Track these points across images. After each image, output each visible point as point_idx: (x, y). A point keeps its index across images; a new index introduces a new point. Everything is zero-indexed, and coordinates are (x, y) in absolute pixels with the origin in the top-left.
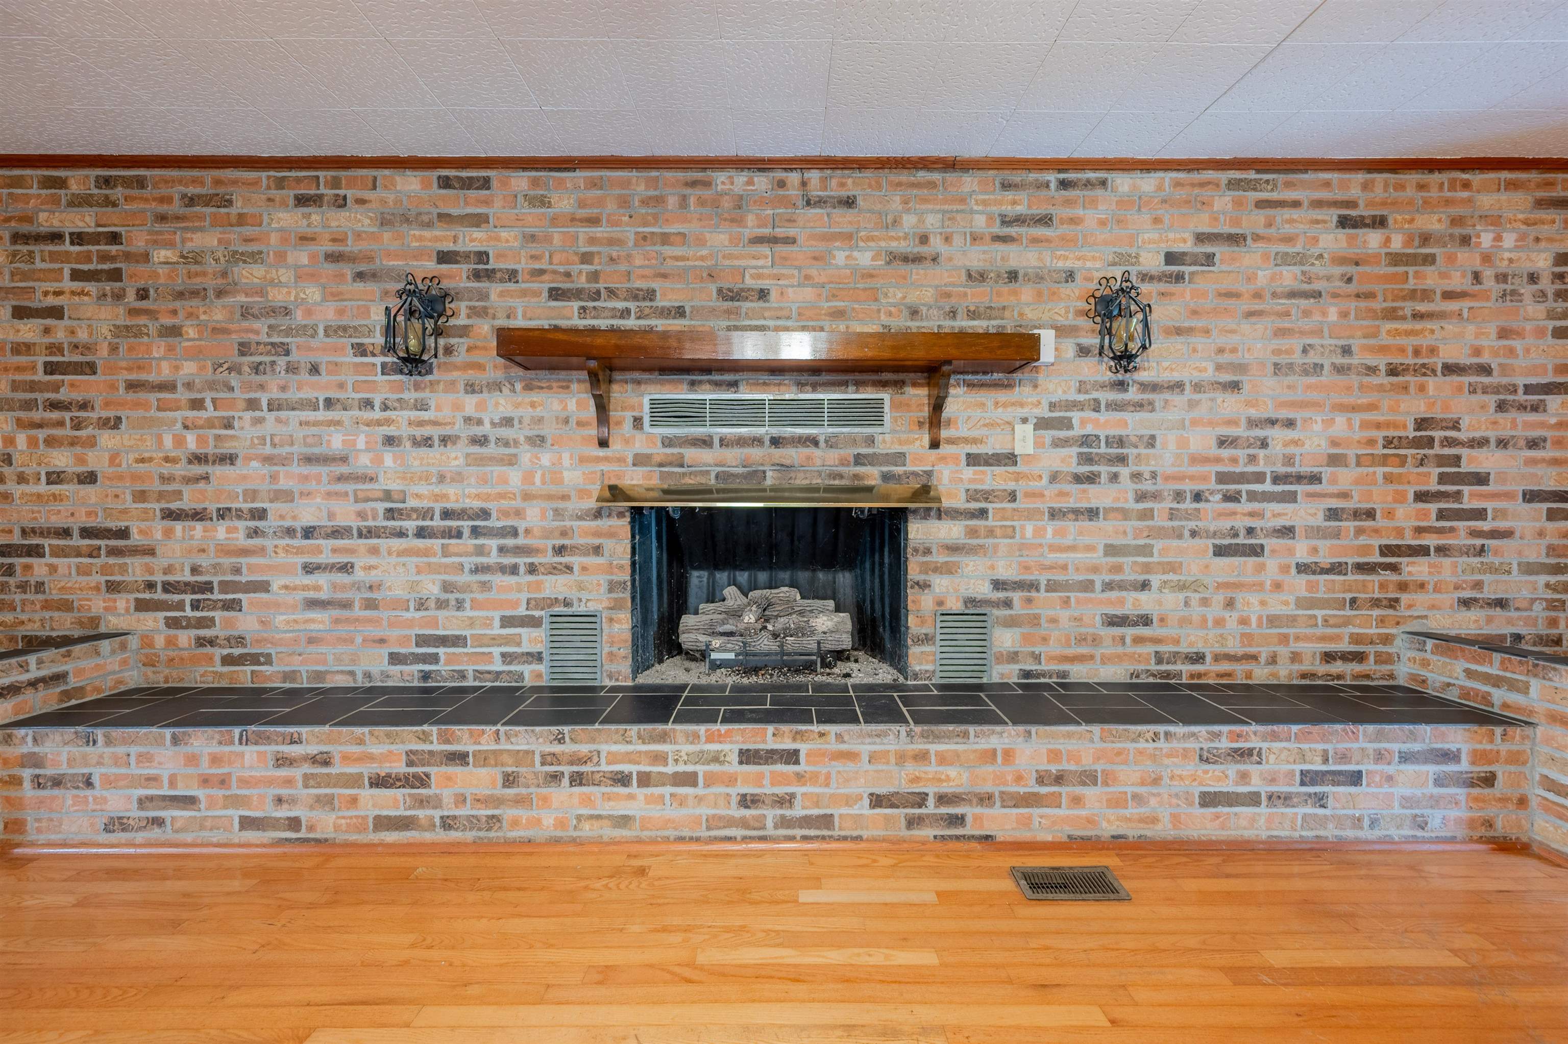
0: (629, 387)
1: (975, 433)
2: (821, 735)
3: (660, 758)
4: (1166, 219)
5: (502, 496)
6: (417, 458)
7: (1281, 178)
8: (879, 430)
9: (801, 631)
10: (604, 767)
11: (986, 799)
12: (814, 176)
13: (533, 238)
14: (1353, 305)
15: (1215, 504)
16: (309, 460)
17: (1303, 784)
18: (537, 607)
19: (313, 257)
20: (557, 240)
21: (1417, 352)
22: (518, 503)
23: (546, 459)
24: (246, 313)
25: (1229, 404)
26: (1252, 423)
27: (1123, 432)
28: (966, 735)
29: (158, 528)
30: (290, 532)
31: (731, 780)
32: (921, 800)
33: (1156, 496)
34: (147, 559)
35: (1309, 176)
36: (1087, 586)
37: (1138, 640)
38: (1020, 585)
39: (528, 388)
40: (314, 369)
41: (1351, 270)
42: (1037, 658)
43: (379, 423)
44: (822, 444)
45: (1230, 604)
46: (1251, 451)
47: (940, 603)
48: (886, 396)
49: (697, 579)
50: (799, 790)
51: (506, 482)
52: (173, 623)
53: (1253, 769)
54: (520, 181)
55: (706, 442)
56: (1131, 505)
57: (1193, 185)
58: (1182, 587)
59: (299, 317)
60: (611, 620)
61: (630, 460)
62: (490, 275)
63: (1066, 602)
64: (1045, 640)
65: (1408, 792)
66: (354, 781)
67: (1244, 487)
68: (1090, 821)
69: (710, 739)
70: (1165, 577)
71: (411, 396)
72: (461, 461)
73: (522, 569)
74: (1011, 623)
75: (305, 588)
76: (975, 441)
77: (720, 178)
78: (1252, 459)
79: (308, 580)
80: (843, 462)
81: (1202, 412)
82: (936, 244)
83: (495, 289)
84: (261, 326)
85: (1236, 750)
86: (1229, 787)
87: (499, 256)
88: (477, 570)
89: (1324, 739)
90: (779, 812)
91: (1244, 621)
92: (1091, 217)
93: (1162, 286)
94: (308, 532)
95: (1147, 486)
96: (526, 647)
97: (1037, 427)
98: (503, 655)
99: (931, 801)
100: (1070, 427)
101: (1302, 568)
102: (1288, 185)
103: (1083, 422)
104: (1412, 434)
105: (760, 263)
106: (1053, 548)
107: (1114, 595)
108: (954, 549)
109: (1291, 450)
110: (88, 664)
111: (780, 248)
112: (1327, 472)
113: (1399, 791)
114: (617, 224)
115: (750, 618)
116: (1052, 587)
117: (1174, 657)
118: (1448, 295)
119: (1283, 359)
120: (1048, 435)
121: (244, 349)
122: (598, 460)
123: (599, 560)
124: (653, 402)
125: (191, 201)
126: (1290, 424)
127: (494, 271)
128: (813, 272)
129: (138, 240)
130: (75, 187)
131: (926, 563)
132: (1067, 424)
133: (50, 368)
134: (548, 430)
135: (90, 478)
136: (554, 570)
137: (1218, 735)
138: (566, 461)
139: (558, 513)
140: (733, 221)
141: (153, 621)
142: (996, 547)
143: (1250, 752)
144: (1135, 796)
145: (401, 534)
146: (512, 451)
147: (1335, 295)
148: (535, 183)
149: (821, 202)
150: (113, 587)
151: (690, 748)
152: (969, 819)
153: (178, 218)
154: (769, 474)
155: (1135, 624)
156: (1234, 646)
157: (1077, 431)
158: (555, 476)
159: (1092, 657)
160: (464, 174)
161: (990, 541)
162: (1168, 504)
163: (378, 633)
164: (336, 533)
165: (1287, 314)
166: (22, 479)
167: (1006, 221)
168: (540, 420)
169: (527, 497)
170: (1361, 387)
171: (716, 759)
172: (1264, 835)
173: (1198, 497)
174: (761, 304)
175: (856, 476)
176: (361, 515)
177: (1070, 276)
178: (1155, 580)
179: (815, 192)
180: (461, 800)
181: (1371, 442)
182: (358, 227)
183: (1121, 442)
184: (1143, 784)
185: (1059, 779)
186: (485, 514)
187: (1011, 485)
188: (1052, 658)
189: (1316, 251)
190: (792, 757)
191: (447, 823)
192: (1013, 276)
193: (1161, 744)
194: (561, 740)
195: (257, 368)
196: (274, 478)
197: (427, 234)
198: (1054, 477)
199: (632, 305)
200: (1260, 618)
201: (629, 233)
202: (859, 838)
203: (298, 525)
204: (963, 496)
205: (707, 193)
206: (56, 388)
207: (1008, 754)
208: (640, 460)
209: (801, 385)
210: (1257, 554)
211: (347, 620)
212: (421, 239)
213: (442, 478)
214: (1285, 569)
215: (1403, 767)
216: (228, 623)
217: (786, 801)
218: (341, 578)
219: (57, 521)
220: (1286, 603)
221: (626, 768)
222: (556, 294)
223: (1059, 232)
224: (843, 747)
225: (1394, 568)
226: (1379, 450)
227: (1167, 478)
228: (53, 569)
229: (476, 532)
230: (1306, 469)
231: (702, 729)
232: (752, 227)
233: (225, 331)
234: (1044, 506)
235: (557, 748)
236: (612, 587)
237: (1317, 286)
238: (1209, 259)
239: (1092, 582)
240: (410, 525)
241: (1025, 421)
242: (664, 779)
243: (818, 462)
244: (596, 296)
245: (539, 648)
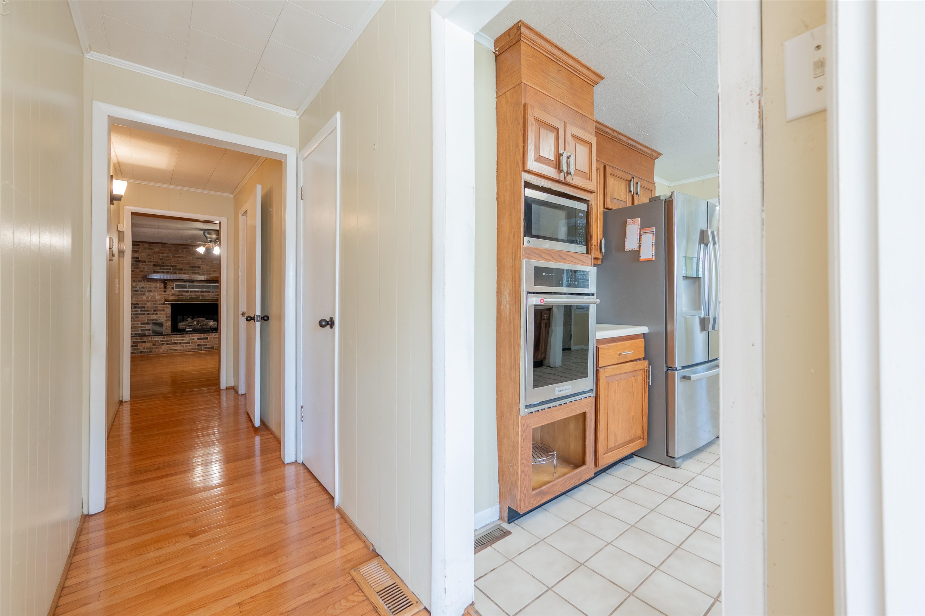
0: (171, 282)
2: (212, 335)
3: (183, 340)
5: (141, 301)
9: (206, 325)
10: (172, 342)
13: (149, 255)
18: (149, 321)
20: (155, 256)
22: (145, 302)
23: (152, 294)
31: (196, 342)
44: (211, 292)
49: (179, 318)
51: (142, 298)
54: (147, 245)
55: (188, 292)
60: (166, 323)
61: (171, 294)
62: (139, 261)
69: (191, 337)
73: (146, 314)
90: (204, 347)
96: (147, 328)
98: (141, 330)
105: (199, 262)
114: (169, 254)
115: (195, 323)
122: (164, 294)
123: (164, 312)
124: (176, 285)
127: (140, 261)
128: (209, 264)
136: (153, 314)
138: (156, 294)
139: (154, 304)
146: (144, 293)
148: (150, 246)
151: (188, 338)
154: (200, 297)
158: (154, 297)
168: (151, 287)
169: (147, 301)
171: (193, 339)
174: (199, 269)
180: (144, 348)
186: (137, 304)
190: (207, 338)
191: (141, 352)
199: (171, 268)
201: (171, 256)
208: (173, 295)
209: (206, 282)
221: (177, 342)
224: (215, 337)
231: (191, 335)
235: (163, 339)
236: (166, 317)
242: (183, 343)
243: (210, 295)
244: (164, 266)
245: (150, 328)
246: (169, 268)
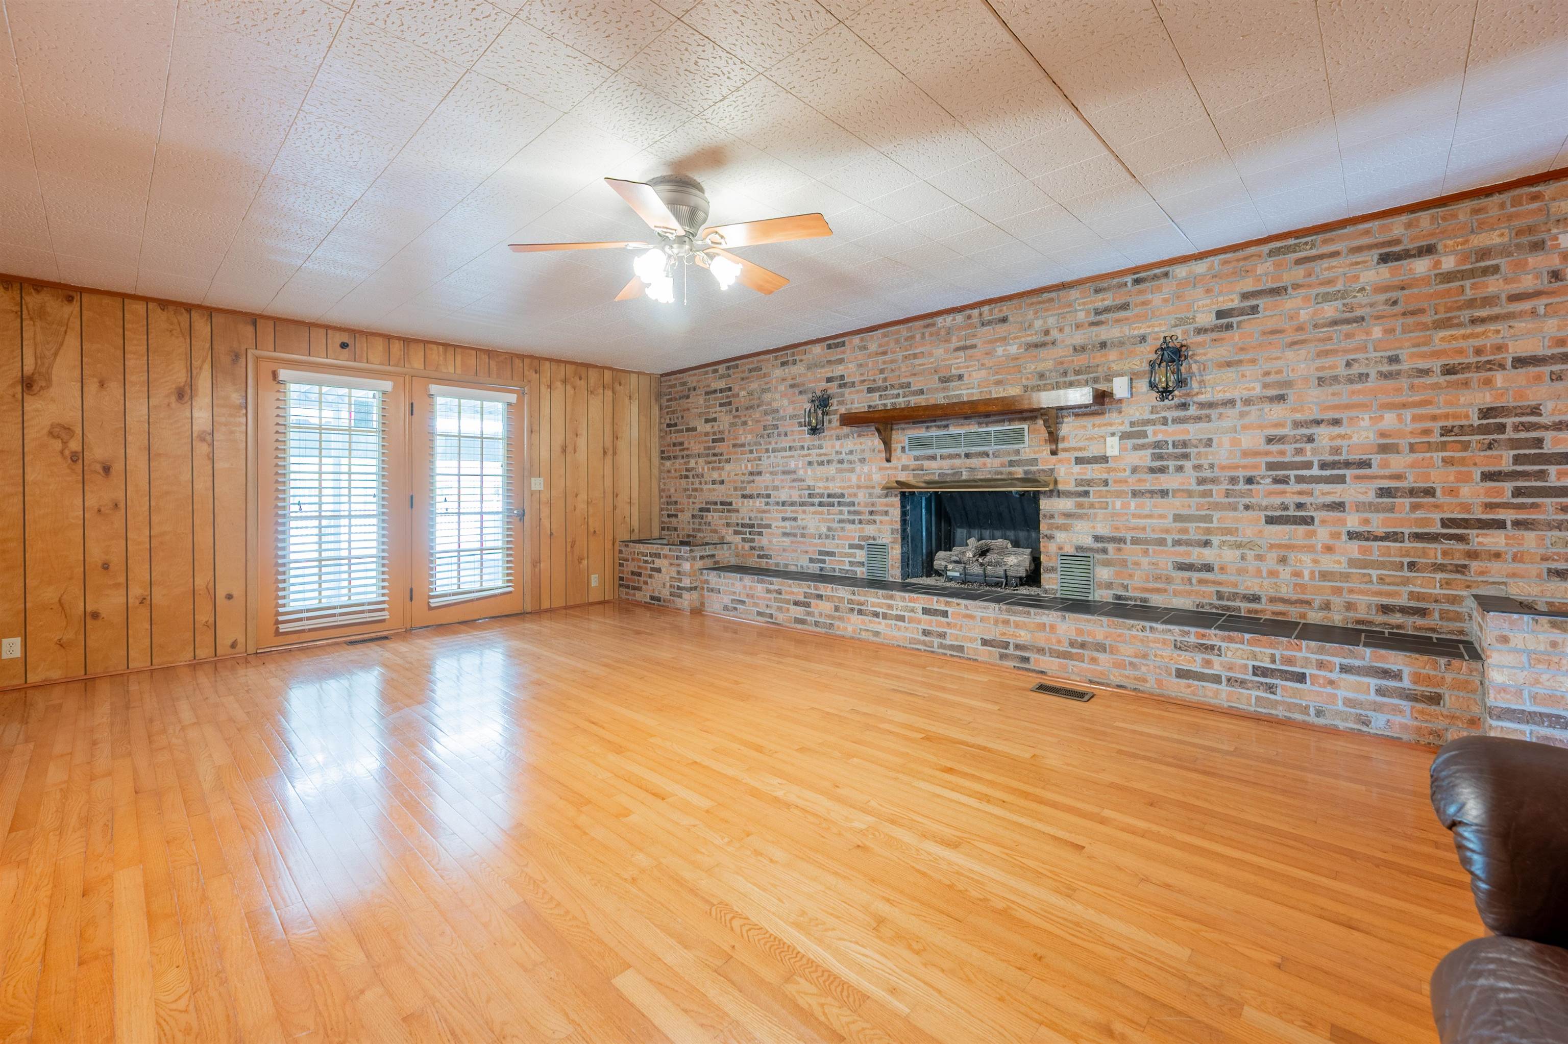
0: (900, 432)
1: (1080, 444)
2: (958, 604)
3: (890, 607)
4: (1216, 290)
5: (849, 487)
6: (821, 471)
7: (1318, 238)
8: (1022, 446)
9: (997, 564)
10: (870, 608)
11: (1041, 651)
12: (986, 309)
13: (860, 366)
14: (1398, 323)
15: (1266, 485)
16: (784, 473)
17: (1255, 674)
18: (862, 540)
19: (786, 387)
20: (870, 365)
21: (1478, 352)
22: (855, 490)
23: (866, 469)
24: (766, 413)
25: (1277, 412)
26: (1297, 424)
27: (1186, 438)
28: (1029, 613)
29: (740, 500)
30: (777, 503)
31: (919, 622)
32: (1006, 645)
33: (1213, 481)
34: (737, 514)
35: (1349, 230)
36: (1162, 542)
37: (1201, 581)
38: (1113, 540)
39: (859, 436)
40: (786, 435)
41: (1394, 295)
42: (1126, 587)
43: (806, 456)
44: (991, 455)
45: (1283, 560)
46: (1298, 446)
47: (1061, 548)
48: (1025, 426)
50: (948, 631)
51: (850, 480)
52: (744, 540)
53: (1215, 659)
54: (856, 340)
56: (1194, 486)
57: (1238, 260)
58: (1239, 546)
59: (781, 413)
60: (892, 548)
61: (900, 468)
62: (845, 385)
63: (1146, 552)
64: (1131, 576)
65: (1351, 695)
66: (787, 602)
67: (1292, 473)
68: (1102, 673)
69: (910, 601)
70: (1224, 538)
71: (817, 443)
72: (834, 471)
73: (857, 522)
74: (1107, 563)
75: (782, 527)
76: (1080, 449)
77: (940, 320)
78: (1299, 451)
79: (783, 524)
80: (1003, 465)
81: (1252, 418)
82: (1055, 334)
83: (847, 391)
84: (769, 418)
85: (1202, 645)
86: (1197, 667)
87: (849, 376)
88: (840, 521)
89: (1271, 645)
90: (940, 640)
91: (1297, 574)
92: (1157, 299)
93: (1215, 335)
94: (784, 504)
95: (1207, 474)
96: (858, 559)
97: (1121, 438)
98: (850, 562)
99: (1011, 647)
100: (1146, 436)
101: (1352, 536)
102: (1325, 242)
103: (1155, 433)
104: (1477, 422)
105: (958, 361)
106: (1134, 516)
107: (1182, 549)
108: (1068, 515)
109: (1338, 442)
110: (720, 552)
111: (969, 352)
112: (1376, 459)
113: (1341, 693)
114: (894, 352)
115: (970, 554)
116: (1135, 541)
117: (1234, 596)
118: (1514, 298)
119: (1326, 374)
120: (1130, 443)
121: (765, 428)
122: (887, 468)
123: (887, 518)
124: (910, 439)
125: (751, 371)
126: (1336, 422)
127: (846, 383)
128: (986, 361)
129: (736, 389)
130: (720, 372)
131: (1051, 524)
132: (1144, 435)
133: (714, 441)
134: (867, 455)
135: (722, 482)
136: (869, 522)
137: (1188, 633)
138: (874, 470)
139: (870, 495)
140: (946, 341)
141: (738, 539)
142: (1095, 515)
143: (1212, 647)
144: (1131, 663)
145: (813, 505)
146: (853, 466)
147: (1378, 318)
148: (861, 339)
149: (989, 323)
150: (728, 525)
151: (902, 604)
152: (1032, 660)
153: (747, 378)
154: (964, 473)
155: (1200, 570)
156: (1285, 591)
157: (1151, 439)
158: (869, 477)
159: (1166, 591)
160: (836, 341)
161: (1092, 511)
162: (1225, 486)
163: (805, 549)
164: (792, 504)
165: (1330, 339)
166: (706, 483)
167: (1098, 312)
168: (863, 451)
169: (859, 487)
170: (1412, 387)
171: (913, 610)
172: (1226, 705)
173: (1250, 481)
174: (960, 382)
175: (1010, 473)
176: (800, 496)
177: (1143, 339)
178: (1216, 540)
179: (987, 317)
180: (821, 615)
181: (1427, 432)
182: (800, 372)
183: (1185, 444)
184: (1136, 657)
185: (1083, 646)
186: (842, 495)
187: (1105, 476)
188: (1135, 589)
189: (1358, 286)
190: (945, 614)
191: (817, 624)
192: (1103, 345)
193: (1148, 633)
194: (854, 594)
195: (768, 436)
196: (773, 481)
197: (823, 370)
198: (1134, 470)
199: (901, 391)
200: (1312, 573)
201: (900, 356)
202: (976, 660)
203: (780, 500)
204: (1073, 483)
205: (933, 329)
206: (714, 448)
207: (1053, 627)
208: (905, 468)
209: (980, 424)
210: (1307, 524)
211: (796, 542)
212: (821, 373)
213: (827, 479)
214: (1336, 535)
215: (1344, 676)
216: (760, 541)
217: (942, 635)
218: (793, 523)
219: (714, 499)
220: (1339, 562)
221: (878, 609)
222: (870, 390)
223: (1135, 312)
224: (968, 612)
225: (1461, 539)
226: (1436, 438)
227: (1223, 468)
228: (713, 517)
229: (839, 504)
230: (1355, 457)
231: (906, 595)
232: (955, 343)
233: (760, 421)
234: (1127, 488)
235: (853, 597)
236: (893, 532)
237: (1359, 313)
238: (1254, 309)
239: (1165, 539)
240: (816, 500)
241: (1113, 434)
242: (892, 617)
243: (989, 466)
244: (886, 389)
245: (863, 560)
246: (896, 392)
